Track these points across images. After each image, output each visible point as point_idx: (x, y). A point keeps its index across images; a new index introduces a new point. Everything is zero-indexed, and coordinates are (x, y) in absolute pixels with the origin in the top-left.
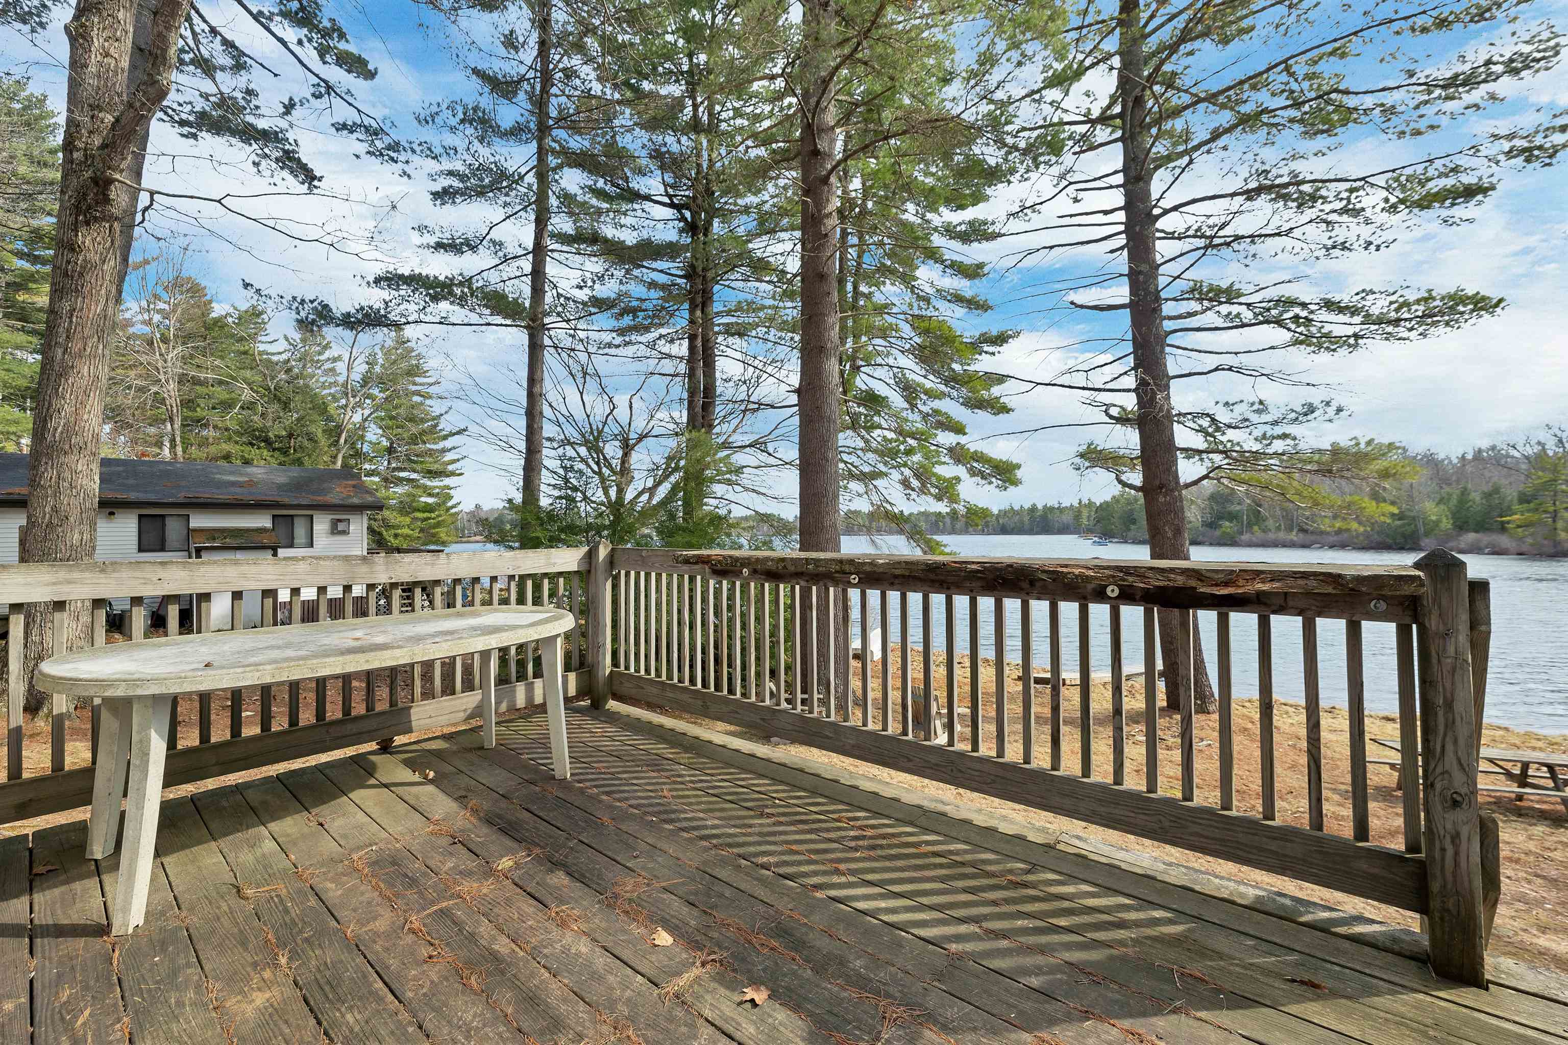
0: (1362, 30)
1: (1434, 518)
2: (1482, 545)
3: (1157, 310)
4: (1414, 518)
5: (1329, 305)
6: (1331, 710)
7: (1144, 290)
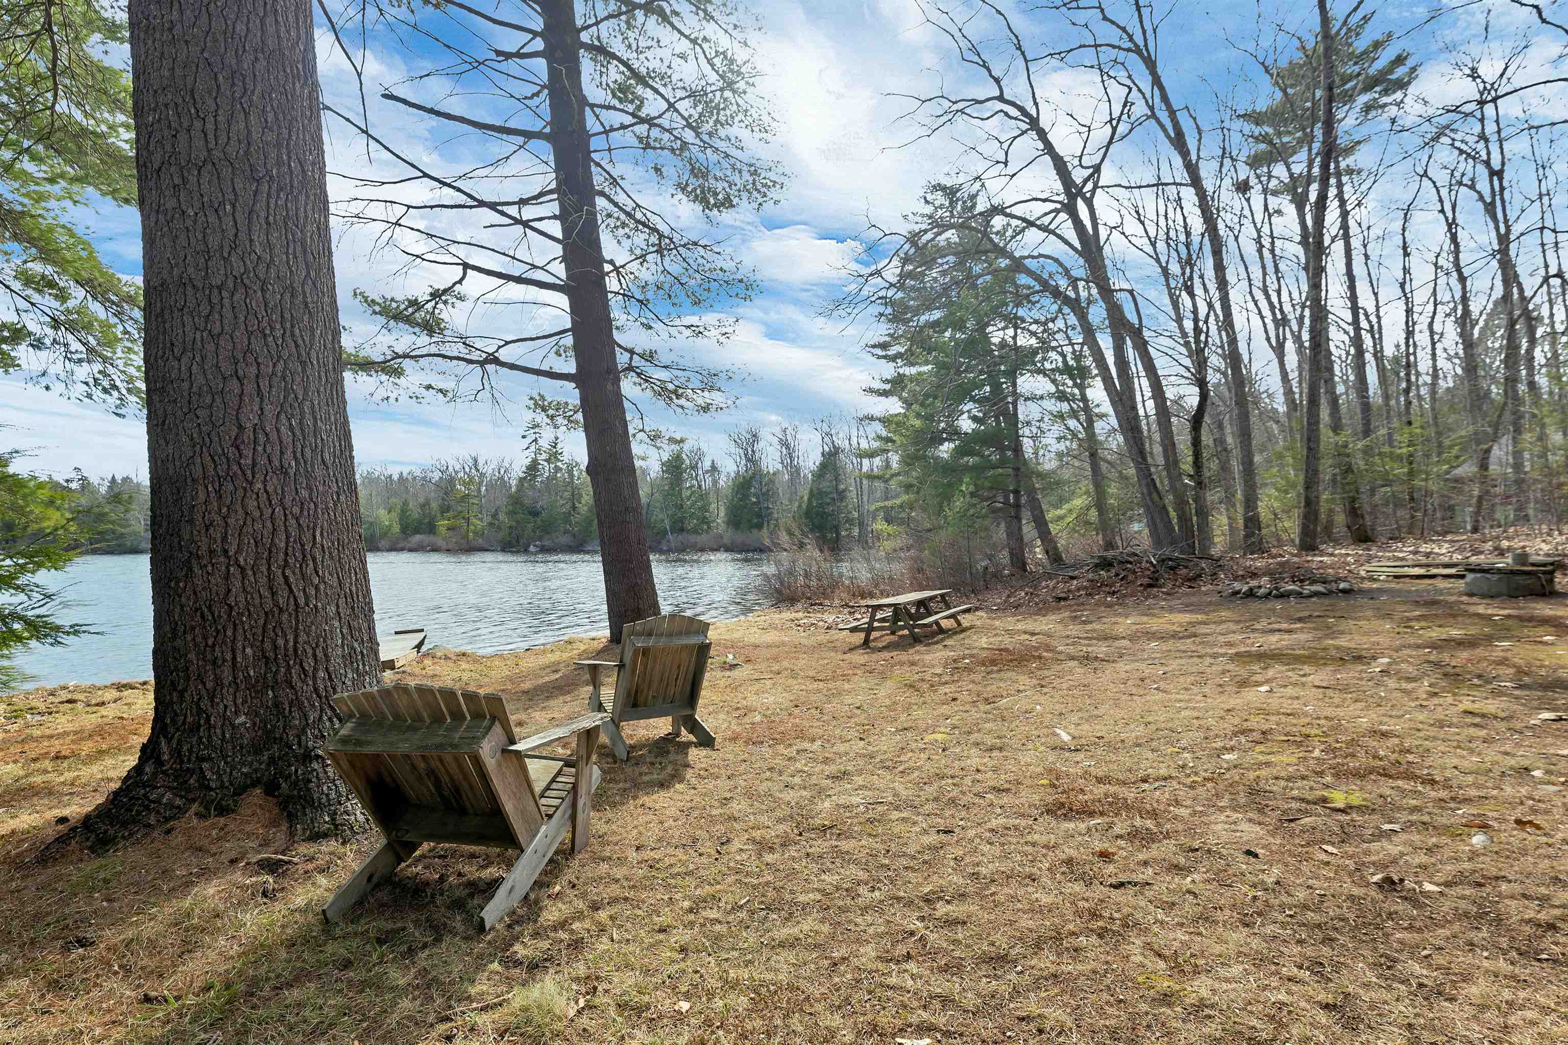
1: (387, 523)
2: (425, 544)
4: (371, 524)
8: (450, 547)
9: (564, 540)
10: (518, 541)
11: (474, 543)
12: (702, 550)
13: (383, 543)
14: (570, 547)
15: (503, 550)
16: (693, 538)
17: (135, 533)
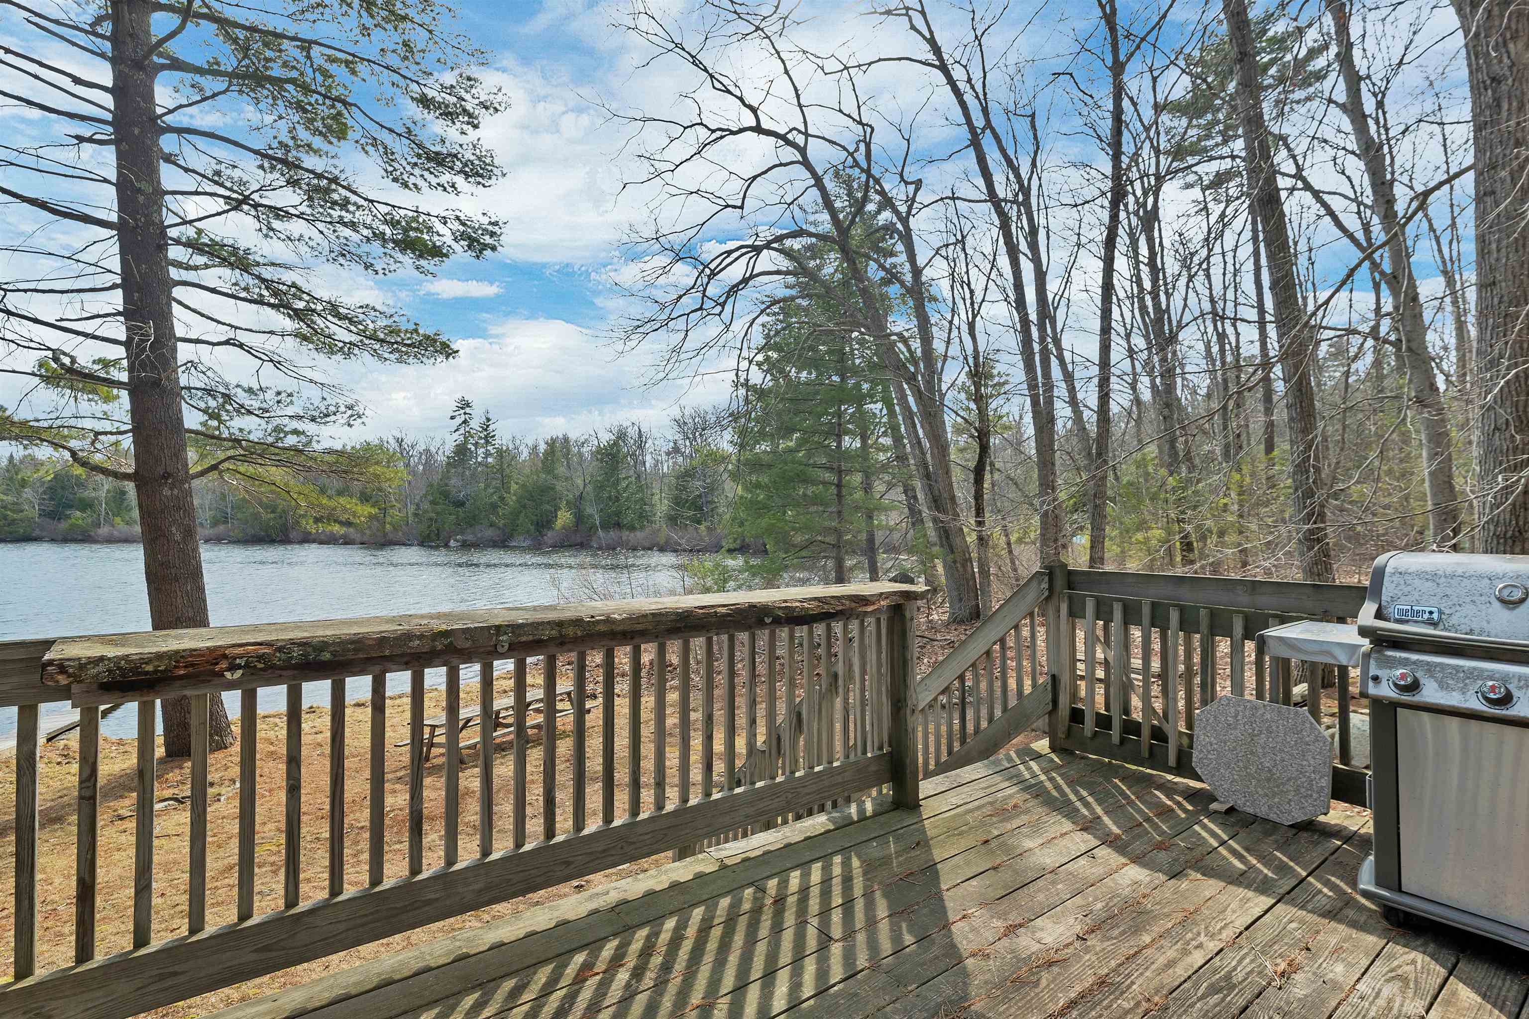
0: (374, 63)
3: (162, 248)
5: (334, 309)
6: (312, 710)
7: (146, 216)
8: (365, 539)
9: (489, 533)
10: (438, 535)
11: (391, 536)
12: (634, 549)
13: (293, 535)
14: (494, 542)
15: (421, 544)
16: (625, 534)
17: (30, 520)
